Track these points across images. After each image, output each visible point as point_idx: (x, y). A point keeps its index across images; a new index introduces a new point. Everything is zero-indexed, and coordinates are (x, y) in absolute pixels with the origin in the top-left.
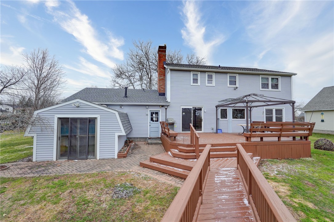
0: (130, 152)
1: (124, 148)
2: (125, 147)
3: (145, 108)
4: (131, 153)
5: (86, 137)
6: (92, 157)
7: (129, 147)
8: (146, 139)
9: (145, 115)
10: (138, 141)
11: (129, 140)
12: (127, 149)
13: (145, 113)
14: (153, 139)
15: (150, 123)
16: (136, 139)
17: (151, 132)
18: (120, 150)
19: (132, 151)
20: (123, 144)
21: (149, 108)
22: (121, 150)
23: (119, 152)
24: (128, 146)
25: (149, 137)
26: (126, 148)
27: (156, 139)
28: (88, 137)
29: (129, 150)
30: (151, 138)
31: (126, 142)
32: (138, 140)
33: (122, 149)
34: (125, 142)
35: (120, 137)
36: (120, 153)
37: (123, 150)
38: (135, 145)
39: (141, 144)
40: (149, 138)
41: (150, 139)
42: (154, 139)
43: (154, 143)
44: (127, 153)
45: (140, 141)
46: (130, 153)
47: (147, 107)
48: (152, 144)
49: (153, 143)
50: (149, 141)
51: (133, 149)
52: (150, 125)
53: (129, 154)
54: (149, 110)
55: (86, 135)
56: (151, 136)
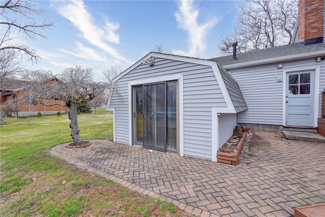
0: (246, 151)
1: (233, 141)
2: (235, 138)
3: (276, 68)
4: (249, 155)
5: (164, 114)
6: (173, 149)
7: (242, 139)
8: (278, 128)
9: (276, 81)
10: (259, 130)
11: (241, 127)
12: (240, 144)
13: (275, 79)
14: (294, 130)
15: (287, 97)
16: (255, 126)
17: (288, 115)
18: (224, 143)
19: (249, 149)
20: (229, 132)
21: (284, 67)
22: (225, 145)
23: (221, 150)
24: (240, 137)
25: (284, 124)
26: (236, 141)
27: (301, 130)
28: (167, 114)
29: (243, 145)
30: (288, 128)
31: (236, 130)
32: (260, 128)
33: (229, 141)
34: (234, 130)
35: (222, 117)
36: (223, 151)
37: (229, 144)
38: (254, 137)
39: (267, 136)
40: (284, 127)
41: (286, 129)
42: (296, 130)
43: (304, 138)
44: (240, 153)
45: (264, 131)
46: (245, 153)
47: (280, 66)
48: (295, 139)
49: (300, 138)
50: (287, 133)
51: (251, 145)
52: (287, 102)
53: (244, 157)
54: (284, 71)
55: (164, 111)
56: (290, 124)
